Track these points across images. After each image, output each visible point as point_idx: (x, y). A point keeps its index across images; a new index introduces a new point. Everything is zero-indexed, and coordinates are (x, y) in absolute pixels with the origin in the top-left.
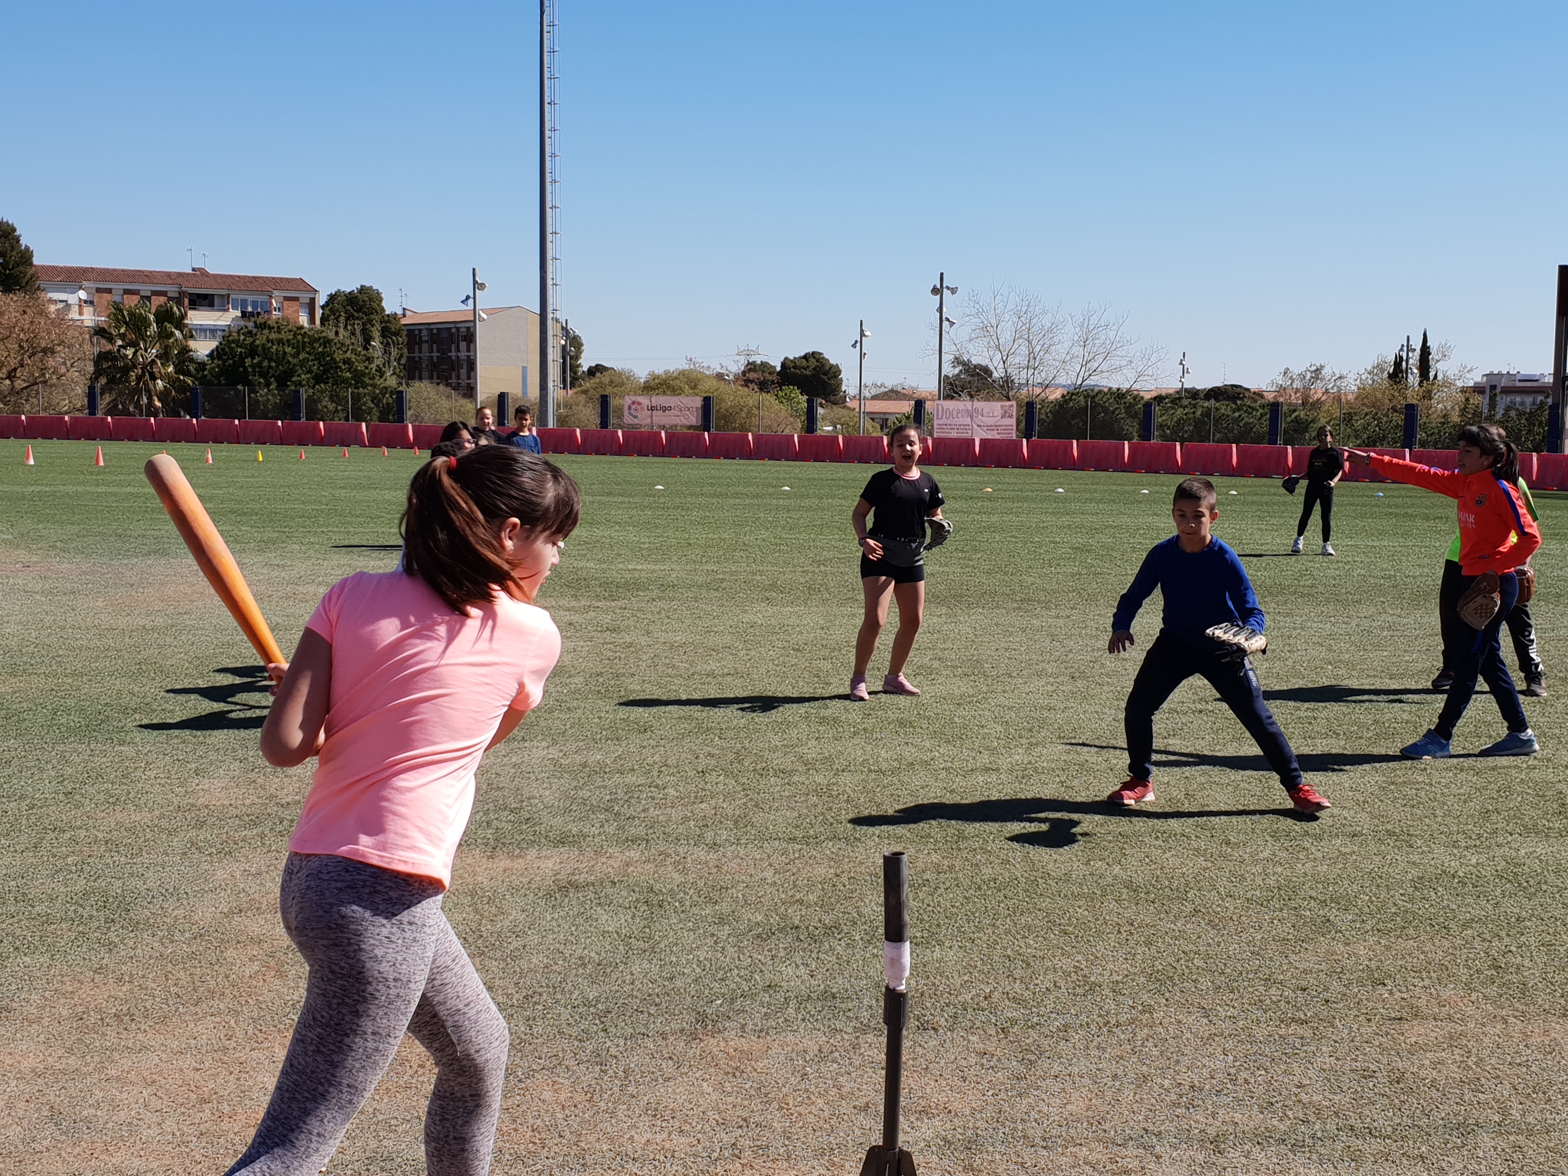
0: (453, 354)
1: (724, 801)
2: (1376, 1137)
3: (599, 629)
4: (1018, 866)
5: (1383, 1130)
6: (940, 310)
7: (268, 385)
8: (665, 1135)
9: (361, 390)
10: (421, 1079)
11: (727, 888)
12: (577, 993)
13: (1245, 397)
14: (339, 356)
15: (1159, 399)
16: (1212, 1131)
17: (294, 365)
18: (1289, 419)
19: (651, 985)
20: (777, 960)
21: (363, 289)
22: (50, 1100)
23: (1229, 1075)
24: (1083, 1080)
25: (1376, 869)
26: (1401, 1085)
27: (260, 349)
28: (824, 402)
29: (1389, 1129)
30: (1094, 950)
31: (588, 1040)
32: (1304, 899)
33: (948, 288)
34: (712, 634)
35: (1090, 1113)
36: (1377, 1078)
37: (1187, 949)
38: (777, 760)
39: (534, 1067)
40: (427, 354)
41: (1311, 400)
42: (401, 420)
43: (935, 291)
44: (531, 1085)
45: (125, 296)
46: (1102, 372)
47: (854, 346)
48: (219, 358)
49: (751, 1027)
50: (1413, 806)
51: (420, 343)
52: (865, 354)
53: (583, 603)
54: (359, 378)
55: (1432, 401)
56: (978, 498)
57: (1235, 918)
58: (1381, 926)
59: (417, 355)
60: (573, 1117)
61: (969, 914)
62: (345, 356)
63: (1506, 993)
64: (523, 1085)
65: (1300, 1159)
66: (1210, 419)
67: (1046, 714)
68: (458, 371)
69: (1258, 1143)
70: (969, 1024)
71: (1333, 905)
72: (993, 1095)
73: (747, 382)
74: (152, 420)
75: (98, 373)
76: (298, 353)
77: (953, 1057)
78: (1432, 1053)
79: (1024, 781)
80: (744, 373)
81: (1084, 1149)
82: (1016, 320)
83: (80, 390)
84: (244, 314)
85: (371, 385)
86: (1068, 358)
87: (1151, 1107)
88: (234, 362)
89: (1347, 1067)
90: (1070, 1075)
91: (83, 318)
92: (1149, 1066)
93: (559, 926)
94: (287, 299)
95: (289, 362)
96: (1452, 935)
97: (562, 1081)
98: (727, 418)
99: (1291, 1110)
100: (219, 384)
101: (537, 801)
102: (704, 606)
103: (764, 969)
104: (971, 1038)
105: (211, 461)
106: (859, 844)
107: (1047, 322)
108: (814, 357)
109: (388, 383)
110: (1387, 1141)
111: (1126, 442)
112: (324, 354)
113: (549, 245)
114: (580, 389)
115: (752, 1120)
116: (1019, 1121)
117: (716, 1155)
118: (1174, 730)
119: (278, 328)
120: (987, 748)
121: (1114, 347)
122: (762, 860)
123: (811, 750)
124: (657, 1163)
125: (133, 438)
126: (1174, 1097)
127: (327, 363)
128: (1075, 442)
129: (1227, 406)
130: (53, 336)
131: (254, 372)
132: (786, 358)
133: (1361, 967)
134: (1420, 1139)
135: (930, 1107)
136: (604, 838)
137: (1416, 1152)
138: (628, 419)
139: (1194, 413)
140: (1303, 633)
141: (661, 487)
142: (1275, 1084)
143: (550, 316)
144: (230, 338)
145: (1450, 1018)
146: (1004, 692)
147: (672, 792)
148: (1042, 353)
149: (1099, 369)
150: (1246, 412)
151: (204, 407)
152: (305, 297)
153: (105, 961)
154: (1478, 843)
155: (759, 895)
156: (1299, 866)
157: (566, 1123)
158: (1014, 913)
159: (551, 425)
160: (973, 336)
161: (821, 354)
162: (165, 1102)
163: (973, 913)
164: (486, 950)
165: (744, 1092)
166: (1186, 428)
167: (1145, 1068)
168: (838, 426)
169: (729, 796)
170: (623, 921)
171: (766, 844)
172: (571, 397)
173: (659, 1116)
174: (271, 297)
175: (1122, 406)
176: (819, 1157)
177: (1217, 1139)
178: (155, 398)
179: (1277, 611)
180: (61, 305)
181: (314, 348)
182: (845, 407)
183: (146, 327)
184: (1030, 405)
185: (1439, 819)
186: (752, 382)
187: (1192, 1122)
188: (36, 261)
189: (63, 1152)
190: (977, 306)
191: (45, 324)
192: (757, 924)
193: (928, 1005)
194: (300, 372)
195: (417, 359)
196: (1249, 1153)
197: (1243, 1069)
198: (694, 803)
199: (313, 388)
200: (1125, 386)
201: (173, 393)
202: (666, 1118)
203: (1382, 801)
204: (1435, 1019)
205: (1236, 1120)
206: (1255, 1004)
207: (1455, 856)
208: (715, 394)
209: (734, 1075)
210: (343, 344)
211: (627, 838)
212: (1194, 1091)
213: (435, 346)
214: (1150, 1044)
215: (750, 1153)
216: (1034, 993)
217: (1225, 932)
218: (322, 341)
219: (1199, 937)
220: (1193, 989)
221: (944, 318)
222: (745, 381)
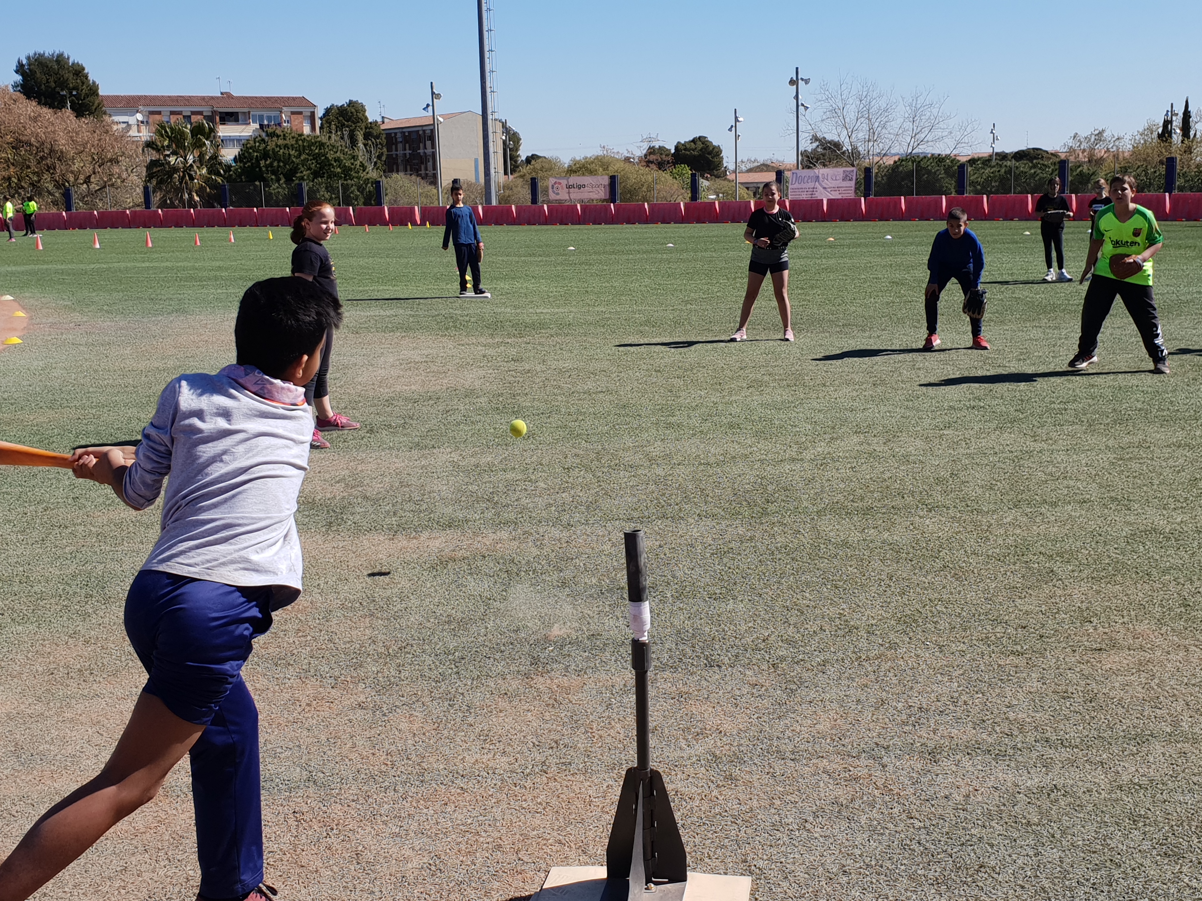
0: (421, 151)
1: (581, 490)
2: (1066, 747)
3: (506, 360)
4: (806, 535)
5: (1073, 741)
6: (797, 97)
7: (278, 180)
8: (490, 756)
9: (349, 181)
10: (306, 715)
11: (572, 559)
12: (441, 644)
13: (1043, 157)
14: (331, 156)
15: (973, 161)
16: (931, 744)
17: (298, 164)
18: (1075, 173)
19: (500, 636)
20: (602, 614)
21: (351, 103)
22: (16, 738)
23: (952, 698)
24: (832, 704)
25: (1098, 529)
26: (1093, 704)
27: (271, 153)
28: (709, 176)
29: (1078, 740)
30: (857, 601)
31: (443, 681)
32: (1034, 555)
33: (802, 79)
34: (593, 361)
35: (834, 732)
36: (1074, 698)
37: (932, 597)
38: (629, 457)
39: (397, 704)
40: (402, 152)
41: (1095, 158)
42: (379, 203)
43: (792, 82)
44: (392, 718)
45: (171, 116)
46: (928, 142)
47: (730, 130)
48: (241, 161)
49: (573, 667)
50: (1135, 477)
51: (396, 144)
52: (739, 136)
53: (497, 340)
54: (347, 172)
55: (1192, 155)
56: (821, 246)
57: (976, 571)
58: (1095, 574)
59: (394, 152)
60: (421, 743)
61: (760, 573)
62: (335, 155)
63: (1190, 627)
64: (386, 718)
65: (1002, 766)
66: (1011, 176)
67: (848, 414)
68: (426, 164)
69: (968, 754)
70: (747, 661)
71: (1058, 558)
72: (757, 718)
73: (648, 163)
74: (192, 210)
75: (150, 176)
76: (300, 155)
77: (730, 688)
78: (1122, 677)
79: (822, 468)
80: (646, 155)
81: (825, 761)
82: (858, 103)
83: (139, 190)
84: (262, 126)
85: (357, 177)
86: (901, 131)
87: (884, 726)
88: (252, 164)
89: (1051, 690)
90: (822, 701)
91: (141, 134)
92: (888, 692)
93: (436, 591)
94: (293, 113)
95: (293, 162)
96: (1153, 580)
97: (417, 714)
98: (632, 192)
99: (999, 725)
100: (241, 181)
101: (435, 494)
102: (590, 340)
103: (591, 621)
104: (747, 673)
105: (233, 241)
106: (682, 522)
107: (883, 104)
108: (701, 139)
109: (369, 176)
110: (1075, 750)
111: (944, 197)
112: (319, 155)
113: (487, 61)
114: (519, 174)
115: (562, 742)
116: (775, 739)
117: (528, 771)
118: (949, 423)
119: (284, 135)
120: (797, 443)
121: (937, 121)
122: (603, 536)
123: (656, 449)
124: (480, 778)
125: (178, 225)
126: (904, 717)
127: (323, 161)
128: (902, 198)
129: (1025, 164)
130: (116, 150)
131: (267, 170)
132: (679, 143)
133: (1074, 608)
134: (1102, 748)
135: (705, 729)
136: (482, 522)
137: (1097, 759)
138: (552, 196)
139: (999, 171)
140: (1066, 342)
141: (572, 248)
142: (990, 705)
143: (490, 117)
144: (248, 146)
145: (1141, 647)
146: (817, 398)
147: (542, 485)
148: (879, 129)
149: (925, 140)
150: (1040, 169)
151: (231, 199)
152: (307, 111)
153: (79, 628)
154: (1185, 505)
155: (596, 563)
156: (1035, 528)
157: (414, 748)
158: (797, 572)
159: (494, 203)
160: (824, 117)
161: (706, 137)
162: (104, 738)
163: (764, 574)
164: (375, 611)
165: (559, 719)
166: (993, 184)
167: (884, 693)
168: (721, 195)
169: (586, 487)
170: (486, 586)
171: (609, 524)
172: (512, 181)
173: (489, 740)
174: (281, 112)
175: (942, 168)
176: (610, 771)
177: (935, 750)
178: (195, 195)
179: (1048, 325)
180: (124, 125)
181: (311, 150)
182: (726, 179)
183: (184, 140)
184: (868, 171)
185: (1155, 487)
186: (652, 162)
187: (916, 737)
188: (101, 92)
189: (18, 780)
190: (827, 93)
191: (110, 140)
192: (591, 587)
193: (717, 647)
194: (302, 169)
195: (394, 156)
196: (959, 761)
197: (964, 693)
198: (558, 493)
199: (313, 181)
200: (944, 153)
201: (208, 190)
202: (494, 742)
203: (1110, 474)
204: (1129, 649)
205: (953, 735)
206: (982, 640)
207: (1164, 516)
208: (622, 173)
209: (553, 706)
210: (334, 146)
211: (501, 522)
212: (922, 711)
213: (407, 145)
214: (891, 674)
215: (555, 768)
216: (803, 636)
217: (966, 583)
218: (317, 144)
219: (944, 588)
220: (933, 629)
221: (800, 104)
222: (646, 162)
